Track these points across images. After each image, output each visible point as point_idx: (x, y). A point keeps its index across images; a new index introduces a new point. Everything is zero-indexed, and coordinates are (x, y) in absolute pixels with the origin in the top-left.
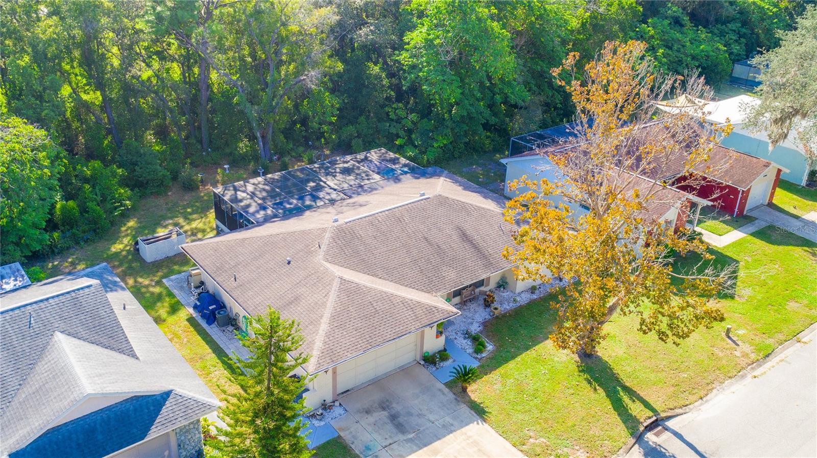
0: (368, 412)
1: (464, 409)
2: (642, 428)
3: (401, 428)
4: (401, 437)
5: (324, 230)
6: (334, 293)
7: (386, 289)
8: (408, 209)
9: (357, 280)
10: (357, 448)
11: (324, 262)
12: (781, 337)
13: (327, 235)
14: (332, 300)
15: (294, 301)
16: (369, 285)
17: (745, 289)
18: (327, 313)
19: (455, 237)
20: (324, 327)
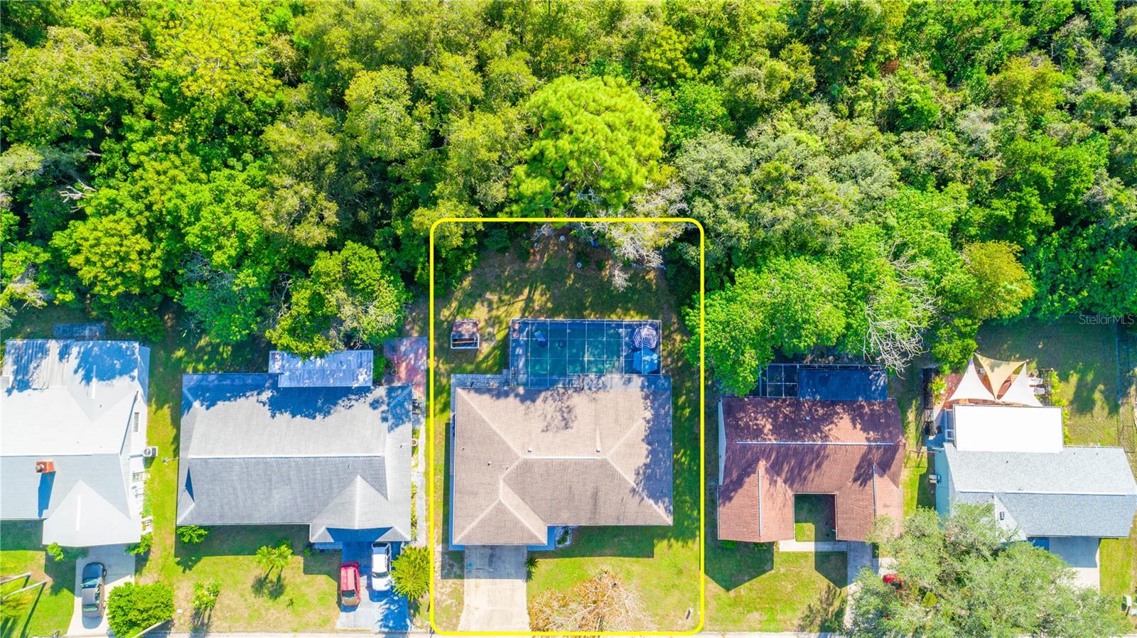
1: (524, 570)
3: (491, 563)
4: (487, 567)
5: (517, 456)
6: (490, 508)
7: (519, 516)
8: (577, 463)
9: (507, 505)
10: (466, 562)
11: (501, 481)
12: (717, 628)
13: (516, 463)
14: (487, 511)
15: (476, 494)
16: (512, 510)
17: (744, 590)
18: (482, 516)
19: (589, 493)
20: (474, 524)
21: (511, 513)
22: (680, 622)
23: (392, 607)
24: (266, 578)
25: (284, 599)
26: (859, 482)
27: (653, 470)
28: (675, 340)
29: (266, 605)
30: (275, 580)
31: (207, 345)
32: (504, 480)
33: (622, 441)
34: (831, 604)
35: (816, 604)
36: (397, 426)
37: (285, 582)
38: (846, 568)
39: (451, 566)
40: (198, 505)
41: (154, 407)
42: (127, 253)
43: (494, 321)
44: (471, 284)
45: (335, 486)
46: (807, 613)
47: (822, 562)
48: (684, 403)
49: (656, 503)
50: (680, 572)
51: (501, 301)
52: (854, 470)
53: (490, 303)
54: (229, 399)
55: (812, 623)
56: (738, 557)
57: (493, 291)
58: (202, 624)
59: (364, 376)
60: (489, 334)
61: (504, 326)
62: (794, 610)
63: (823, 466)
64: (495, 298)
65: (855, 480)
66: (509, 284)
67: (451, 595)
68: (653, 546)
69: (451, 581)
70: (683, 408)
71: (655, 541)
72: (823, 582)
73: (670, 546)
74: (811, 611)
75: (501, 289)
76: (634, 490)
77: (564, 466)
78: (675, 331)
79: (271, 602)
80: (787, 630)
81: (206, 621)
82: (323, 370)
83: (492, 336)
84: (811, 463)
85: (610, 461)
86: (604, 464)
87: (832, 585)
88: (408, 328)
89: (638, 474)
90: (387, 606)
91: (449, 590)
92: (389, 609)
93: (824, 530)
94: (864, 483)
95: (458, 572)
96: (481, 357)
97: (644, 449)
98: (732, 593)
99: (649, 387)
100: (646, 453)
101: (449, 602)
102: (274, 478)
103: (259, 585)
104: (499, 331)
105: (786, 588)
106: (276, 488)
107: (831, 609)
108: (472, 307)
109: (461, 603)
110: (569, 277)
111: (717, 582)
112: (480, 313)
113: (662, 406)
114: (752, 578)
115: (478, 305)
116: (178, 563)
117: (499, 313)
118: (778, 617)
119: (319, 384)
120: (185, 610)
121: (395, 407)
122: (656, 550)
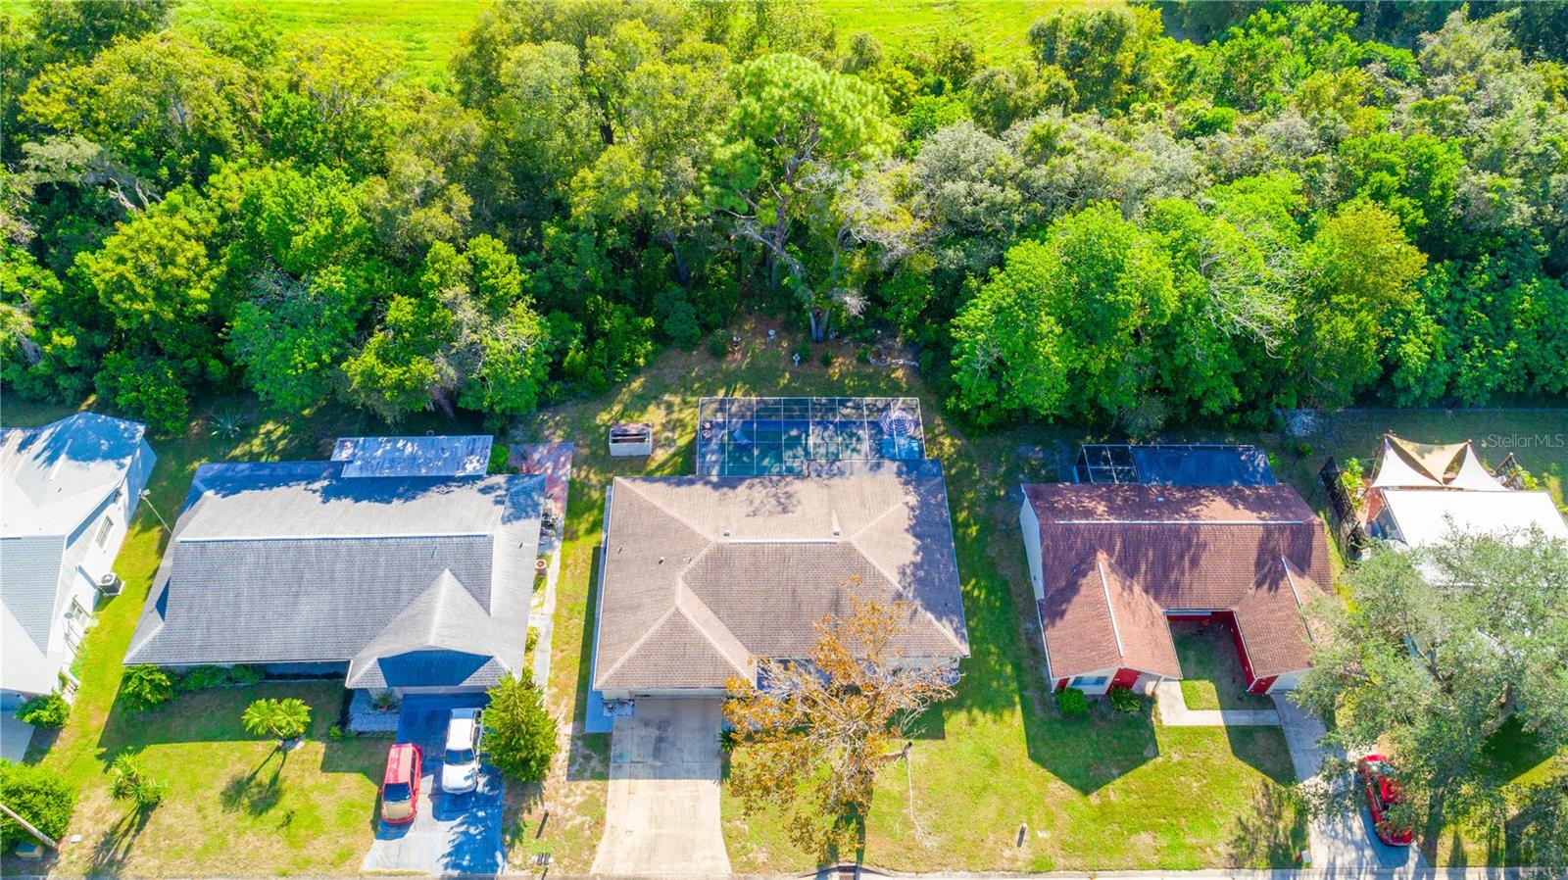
0: (646, 724)
1: (717, 764)
2: (834, 866)
3: (657, 752)
4: (650, 761)
5: (707, 542)
6: (661, 621)
7: (708, 636)
8: (803, 549)
9: (690, 616)
10: (614, 751)
11: (680, 581)
12: (1077, 863)
13: (705, 551)
14: (655, 627)
15: (635, 608)
16: (697, 625)
17: (1115, 792)
18: (644, 638)
19: (825, 601)
20: (632, 651)
21: (695, 631)
22: (1007, 853)
23: (472, 830)
24: (252, 777)
25: (276, 814)
26: (1266, 587)
27: (927, 572)
28: (942, 444)
29: (240, 824)
30: (266, 781)
31: (244, 455)
32: (685, 579)
33: (873, 523)
34: (1278, 817)
35: (1253, 820)
36: (518, 518)
37: (284, 786)
38: (1287, 752)
39: (587, 758)
40: (168, 629)
41: (138, 528)
42: (174, 252)
43: (671, 425)
44: (643, 386)
45: (404, 588)
46: (1239, 832)
47: (1242, 741)
48: (967, 520)
49: (939, 619)
50: (994, 764)
51: (685, 402)
52: (1253, 568)
53: (669, 407)
54: (262, 488)
55: (1252, 852)
56: (1094, 737)
57: (675, 393)
58: (111, 863)
59: (475, 464)
60: (667, 439)
61: (689, 430)
62: (1212, 827)
63: (1203, 562)
64: (677, 400)
65: (1259, 585)
66: (696, 385)
67: (582, 809)
68: (943, 721)
69: (584, 784)
70: (966, 525)
71: (945, 713)
72: (1253, 779)
73: (972, 722)
74: (1245, 828)
75: (686, 390)
76: (899, 596)
77: (782, 554)
78: (942, 434)
79: (249, 821)
80: (1210, 865)
81: (120, 856)
82: (413, 458)
83: (670, 442)
84: (1181, 557)
85: (856, 545)
86: (847, 552)
87: (1270, 781)
88: (547, 433)
89: (904, 574)
90: (463, 828)
91: (579, 799)
92: (465, 833)
93: (1232, 691)
94: (1274, 585)
95: (599, 768)
96: (653, 465)
97: (910, 542)
98: (1094, 799)
99: (908, 473)
100: (913, 548)
101: (577, 821)
102: (307, 576)
103: (235, 792)
104: (681, 436)
105: (1189, 787)
106: (307, 593)
107: (1281, 825)
108: (643, 410)
109: (599, 822)
110: (784, 376)
111: (1063, 778)
112: (655, 416)
113: (933, 493)
114: (1124, 771)
115: (651, 408)
116: (100, 757)
117: (682, 416)
118: (1188, 841)
119: (406, 473)
120: (87, 837)
121: (517, 494)
122: (947, 727)
